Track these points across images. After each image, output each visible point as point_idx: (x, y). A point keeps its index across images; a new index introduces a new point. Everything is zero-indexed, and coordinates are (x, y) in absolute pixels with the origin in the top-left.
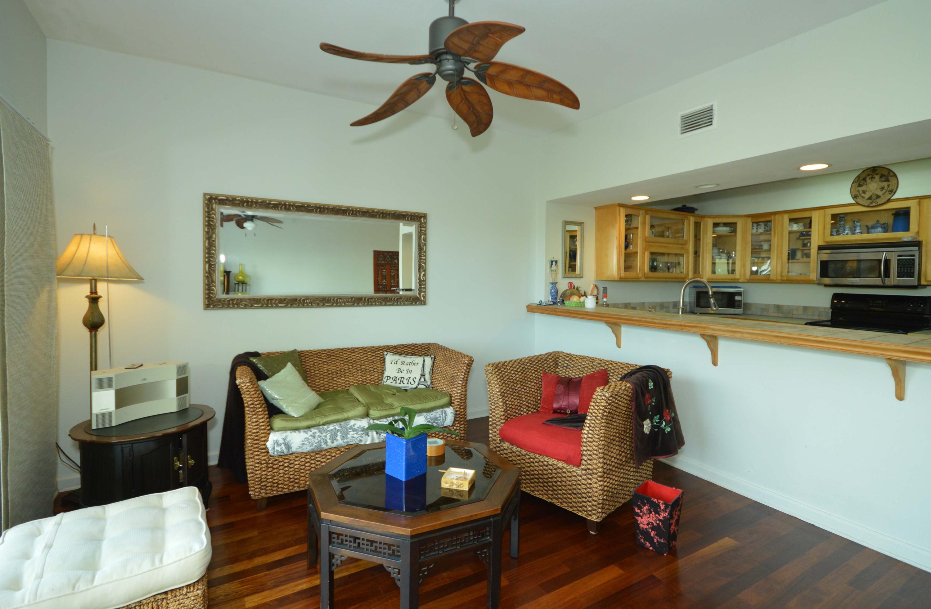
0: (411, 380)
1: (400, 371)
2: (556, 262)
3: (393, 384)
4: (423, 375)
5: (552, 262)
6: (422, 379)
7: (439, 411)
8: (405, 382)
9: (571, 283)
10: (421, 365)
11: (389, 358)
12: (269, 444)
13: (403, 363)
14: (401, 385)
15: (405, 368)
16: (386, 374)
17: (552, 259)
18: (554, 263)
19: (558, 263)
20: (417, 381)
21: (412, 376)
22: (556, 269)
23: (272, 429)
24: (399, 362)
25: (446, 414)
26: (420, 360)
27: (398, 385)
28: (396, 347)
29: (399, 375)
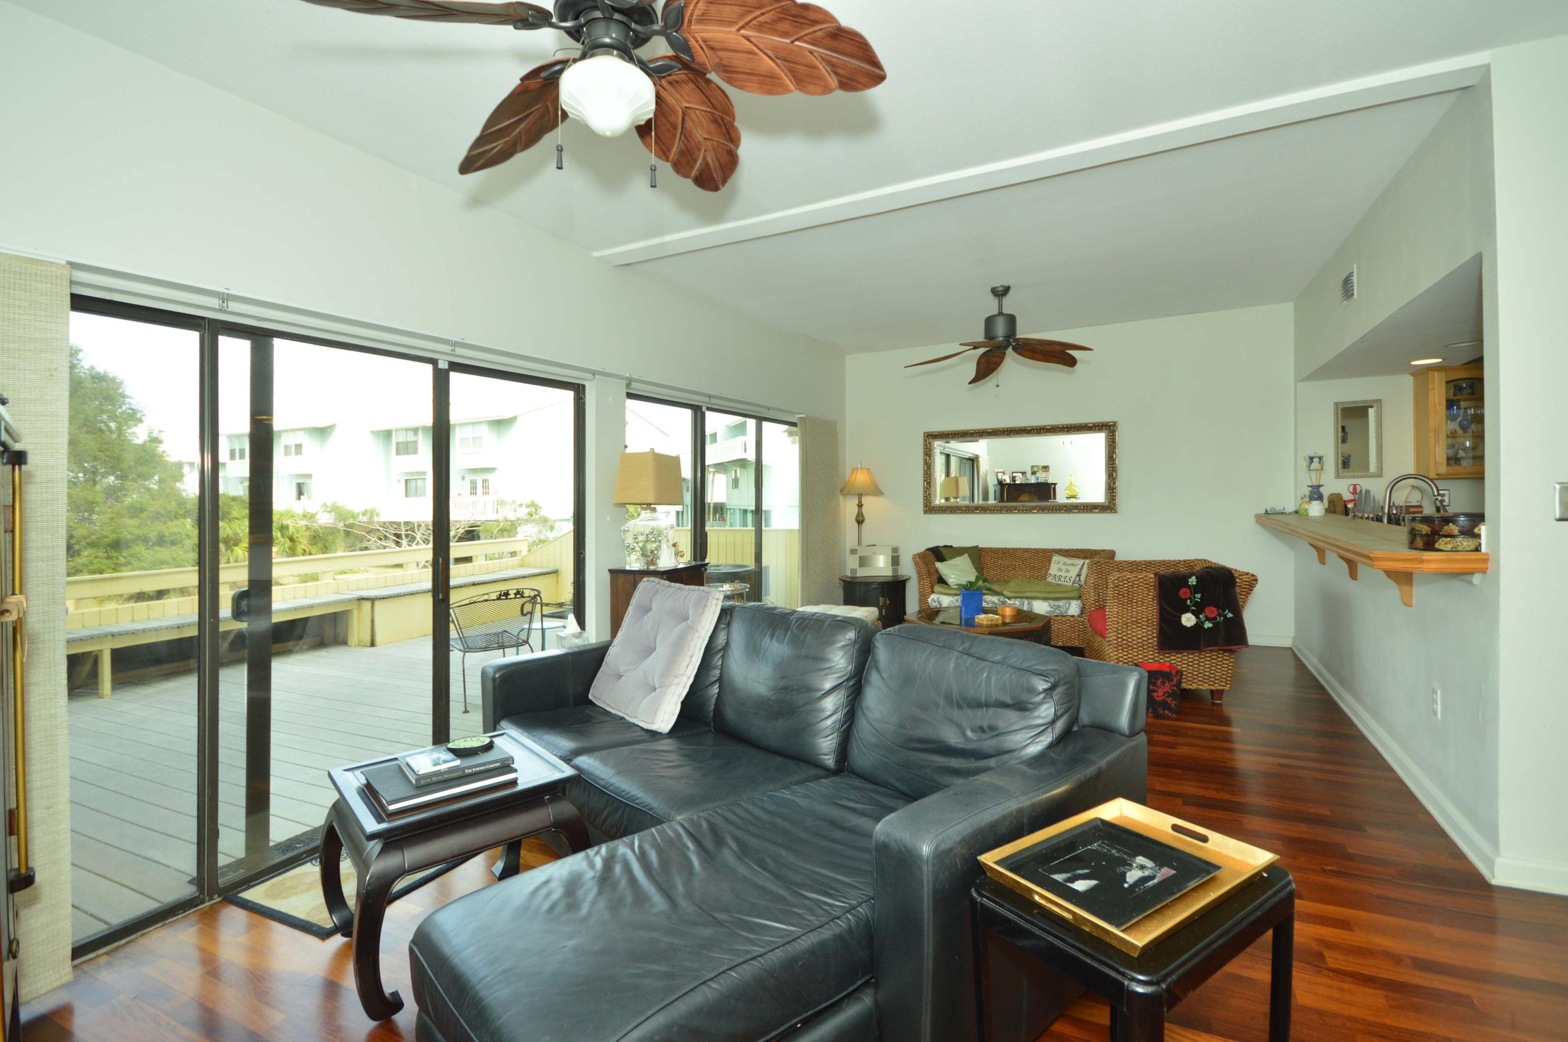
0: (1067, 579)
1: (1060, 570)
2: (1320, 458)
3: (1053, 581)
4: (1079, 575)
5: (1312, 459)
6: (1077, 579)
7: (1064, 602)
8: (1062, 579)
9: (1355, 486)
10: (1079, 567)
11: (1056, 558)
12: (930, 600)
13: (1064, 564)
14: (1059, 582)
15: (1064, 567)
16: (1050, 572)
17: (1312, 454)
18: (1316, 460)
19: (1324, 460)
20: (1072, 579)
21: (1069, 575)
22: (1319, 468)
23: (933, 592)
24: (1062, 563)
25: (1069, 604)
26: (1080, 562)
27: (1056, 582)
28: (1068, 551)
29: (1058, 574)
